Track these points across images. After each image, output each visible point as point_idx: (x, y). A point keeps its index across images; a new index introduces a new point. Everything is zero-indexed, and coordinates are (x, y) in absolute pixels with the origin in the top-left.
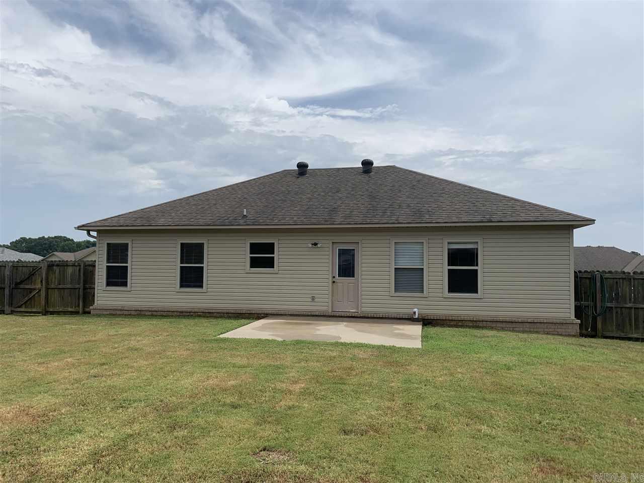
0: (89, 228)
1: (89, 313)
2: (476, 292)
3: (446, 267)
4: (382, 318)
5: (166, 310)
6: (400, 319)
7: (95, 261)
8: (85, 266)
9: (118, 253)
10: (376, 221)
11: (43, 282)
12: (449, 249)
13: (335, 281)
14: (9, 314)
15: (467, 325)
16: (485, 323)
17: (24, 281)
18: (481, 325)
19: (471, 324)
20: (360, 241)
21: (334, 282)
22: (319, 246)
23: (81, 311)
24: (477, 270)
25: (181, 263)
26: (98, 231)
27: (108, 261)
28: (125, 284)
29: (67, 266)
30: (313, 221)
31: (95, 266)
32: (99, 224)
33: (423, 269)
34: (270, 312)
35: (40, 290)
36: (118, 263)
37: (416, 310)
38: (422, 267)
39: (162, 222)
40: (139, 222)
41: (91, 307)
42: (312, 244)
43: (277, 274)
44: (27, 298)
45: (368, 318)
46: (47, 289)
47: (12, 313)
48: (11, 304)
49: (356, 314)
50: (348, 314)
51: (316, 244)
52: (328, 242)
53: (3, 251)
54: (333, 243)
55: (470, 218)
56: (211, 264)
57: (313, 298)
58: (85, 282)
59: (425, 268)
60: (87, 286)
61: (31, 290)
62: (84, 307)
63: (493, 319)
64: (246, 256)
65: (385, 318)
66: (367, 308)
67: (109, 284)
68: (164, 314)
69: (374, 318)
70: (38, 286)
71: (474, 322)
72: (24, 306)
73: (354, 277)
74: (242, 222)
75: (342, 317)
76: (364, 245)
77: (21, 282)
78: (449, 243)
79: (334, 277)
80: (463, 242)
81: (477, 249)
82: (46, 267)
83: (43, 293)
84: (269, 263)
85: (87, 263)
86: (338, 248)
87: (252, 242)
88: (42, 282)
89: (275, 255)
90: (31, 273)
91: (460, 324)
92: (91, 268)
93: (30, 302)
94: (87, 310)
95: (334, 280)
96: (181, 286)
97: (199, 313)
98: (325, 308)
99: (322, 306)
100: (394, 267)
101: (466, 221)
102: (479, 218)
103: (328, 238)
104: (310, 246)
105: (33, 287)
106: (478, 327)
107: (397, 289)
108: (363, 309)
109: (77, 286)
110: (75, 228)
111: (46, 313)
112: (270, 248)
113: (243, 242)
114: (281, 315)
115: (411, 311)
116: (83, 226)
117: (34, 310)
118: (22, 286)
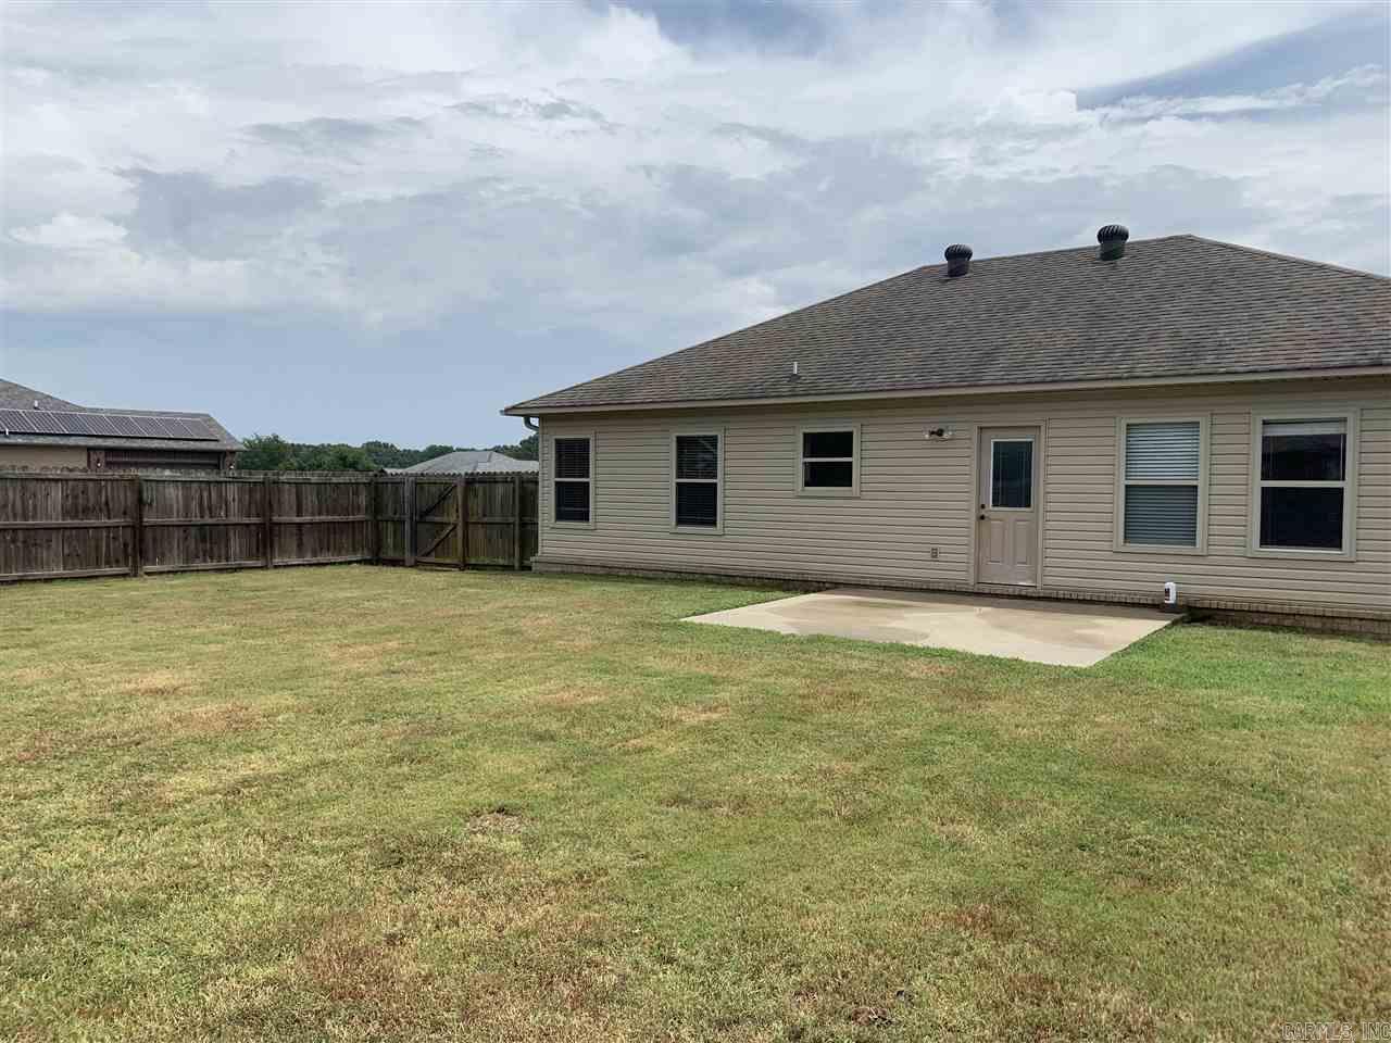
0: (529, 412)
1: (530, 568)
2: (1339, 546)
3: (1258, 483)
4: (1091, 602)
5: (653, 567)
6: (1134, 605)
7: (537, 474)
8: (522, 482)
9: (573, 457)
10: (1079, 374)
11: (460, 510)
12: (1265, 440)
13: (986, 515)
14: (411, 567)
15: (1308, 625)
16: (1356, 622)
17: (432, 510)
18: (1344, 626)
19: (1319, 625)
20: (1043, 424)
21: (982, 517)
22: (945, 436)
23: (517, 565)
24: (1340, 491)
25: (678, 477)
26: (542, 417)
27: (559, 474)
28: (585, 517)
29: (496, 482)
30: (935, 379)
31: (537, 483)
32: (539, 403)
33: (1196, 487)
34: (842, 579)
35: (455, 528)
36: (574, 477)
37: (1171, 585)
38: (1195, 483)
39: (642, 396)
40: (605, 398)
41: (533, 559)
42: (933, 433)
43: (858, 498)
44: (437, 540)
45: (1057, 600)
46: (466, 524)
47: (416, 565)
48: (415, 549)
49: (1031, 590)
50: (1011, 591)
51: (940, 433)
52: (965, 426)
53: (490, 457)
54: (981, 428)
55: (1327, 357)
56: (732, 480)
57: (935, 553)
58: (522, 514)
59: (1200, 483)
60: (527, 519)
61: (443, 525)
62: (522, 557)
63: (1381, 615)
64: (796, 462)
65: (1099, 602)
66: (1058, 578)
67: (560, 516)
68: (651, 574)
69: (1070, 600)
70: (452, 519)
71: (1324, 620)
72: (433, 554)
73: (1029, 506)
74: (785, 389)
75: (997, 596)
76: (1052, 433)
77: (428, 512)
78: (1265, 423)
79: (983, 507)
80: (1305, 422)
81: (1345, 436)
82: (463, 484)
83: (460, 531)
84: (841, 476)
85: (525, 477)
86: (992, 440)
87: (807, 431)
88: (457, 511)
89: (854, 460)
90: (442, 493)
91: (1287, 622)
92: (531, 486)
93: (441, 546)
94: (526, 562)
95: (983, 512)
96: (680, 522)
97: (710, 577)
98: (961, 576)
99: (956, 568)
100: (1124, 482)
101: (1308, 365)
102: (1347, 356)
103: (967, 417)
104: (927, 436)
105: (445, 519)
106: (1335, 633)
107: (1128, 537)
108: (1049, 580)
109: (511, 520)
110: (501, 411)
111: (465, 566)
112: (843, 443)
113: (791, 431)
114: (866, 586)
115: (1157, 588)
116: (514, 408)
117: (448, 561)
118: (429, 518)
